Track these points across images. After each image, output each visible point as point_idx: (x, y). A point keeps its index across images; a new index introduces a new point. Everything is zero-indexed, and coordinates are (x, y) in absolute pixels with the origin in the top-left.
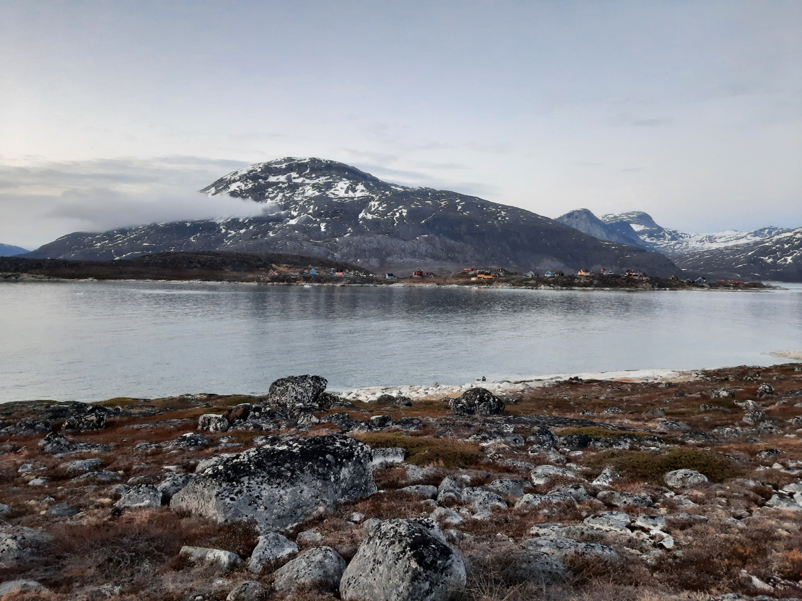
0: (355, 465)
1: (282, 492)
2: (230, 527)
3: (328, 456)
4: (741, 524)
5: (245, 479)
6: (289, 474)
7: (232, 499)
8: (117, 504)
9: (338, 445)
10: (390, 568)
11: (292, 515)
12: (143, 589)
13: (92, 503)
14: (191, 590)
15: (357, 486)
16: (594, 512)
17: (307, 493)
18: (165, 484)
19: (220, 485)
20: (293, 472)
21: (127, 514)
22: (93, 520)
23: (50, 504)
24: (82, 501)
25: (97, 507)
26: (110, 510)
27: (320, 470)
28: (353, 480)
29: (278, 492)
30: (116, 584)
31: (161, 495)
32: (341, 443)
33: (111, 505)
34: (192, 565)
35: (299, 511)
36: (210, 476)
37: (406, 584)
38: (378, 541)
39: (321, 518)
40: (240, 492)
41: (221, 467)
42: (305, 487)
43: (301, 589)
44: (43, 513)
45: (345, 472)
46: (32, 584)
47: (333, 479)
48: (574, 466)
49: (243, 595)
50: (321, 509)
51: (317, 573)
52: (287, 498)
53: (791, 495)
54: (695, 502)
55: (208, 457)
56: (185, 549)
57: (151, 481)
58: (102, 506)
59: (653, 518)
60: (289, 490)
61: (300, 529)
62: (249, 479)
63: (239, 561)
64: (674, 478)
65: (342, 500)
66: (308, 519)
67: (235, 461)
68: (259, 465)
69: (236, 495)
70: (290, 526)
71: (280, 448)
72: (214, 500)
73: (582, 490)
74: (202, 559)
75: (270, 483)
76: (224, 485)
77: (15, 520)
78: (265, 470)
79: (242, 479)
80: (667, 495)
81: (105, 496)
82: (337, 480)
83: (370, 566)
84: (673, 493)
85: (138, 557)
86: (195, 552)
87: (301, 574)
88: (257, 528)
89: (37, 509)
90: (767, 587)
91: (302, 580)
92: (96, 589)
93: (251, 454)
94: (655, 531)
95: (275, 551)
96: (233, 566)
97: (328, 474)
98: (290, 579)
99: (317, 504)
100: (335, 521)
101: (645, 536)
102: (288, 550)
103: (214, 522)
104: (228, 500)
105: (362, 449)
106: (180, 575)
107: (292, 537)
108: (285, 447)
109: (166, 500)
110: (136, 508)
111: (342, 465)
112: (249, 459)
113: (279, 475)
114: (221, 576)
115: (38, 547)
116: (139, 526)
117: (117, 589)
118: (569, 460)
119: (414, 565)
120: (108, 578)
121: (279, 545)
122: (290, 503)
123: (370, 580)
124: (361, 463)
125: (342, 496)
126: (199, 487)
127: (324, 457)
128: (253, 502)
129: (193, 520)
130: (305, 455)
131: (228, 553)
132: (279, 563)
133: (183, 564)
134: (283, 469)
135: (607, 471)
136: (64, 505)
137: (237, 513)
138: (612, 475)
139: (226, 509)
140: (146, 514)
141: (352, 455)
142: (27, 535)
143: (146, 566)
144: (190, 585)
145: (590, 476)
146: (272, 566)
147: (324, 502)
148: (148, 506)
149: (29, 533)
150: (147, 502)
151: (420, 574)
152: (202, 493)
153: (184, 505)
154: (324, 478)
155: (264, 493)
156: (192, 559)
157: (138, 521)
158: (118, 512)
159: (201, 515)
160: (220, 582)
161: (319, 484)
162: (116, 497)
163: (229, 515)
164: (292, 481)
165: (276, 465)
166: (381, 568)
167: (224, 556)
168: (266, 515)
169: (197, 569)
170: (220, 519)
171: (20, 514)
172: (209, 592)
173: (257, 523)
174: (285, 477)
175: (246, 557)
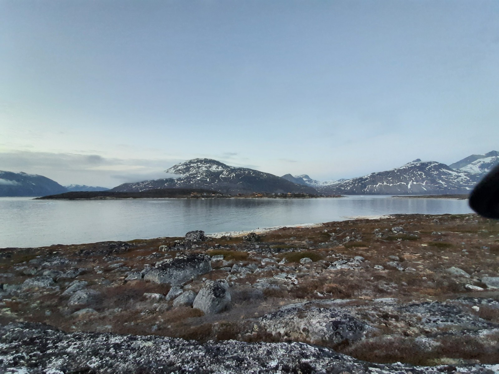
0: (204, 262)
1: (180, 272)
2: (162, 285)
3: (196, 260)
4: (318, 276)
5: (168, 269)
7: (163, 276)
8: (126, 279)
9: (199, 256)
10: (206, 297)
11: (183, 280)
12: (129, 309)
13: (117, 279)
14: (145, 308)
15: (205, 269)
16: (277, 274)
17: (188, 272)
18: (143, 271)
19: (160, 271)
20: (184, 266)
21: (129, 282)
22: (116, 285)
23: (103, 280)
24: (114, 279)
25: (119, 280)
26: (123, 281)
27: (193, 265)
28: (204, 267)
29: (179, 273)
30: (120, 308)
31: (141, 275)
32: (201, 255)
33: (124, 279)
34: (147, 299)
35: (185, 278)
36: (157, 268)
37: (211, 302)
38: (204, 289)
39: (192, 280)
40: (166, 273)
41: (160, 265)
42: (188, 271)
43: (181, 305)
44: (100, 284)
45: (201, 265)
46: (90, 310)
47: (197, 267)
48: (274, 258)
49: (161, 309)
50: (193, 277)
51: (186, 300)
52: (181, 274)
53: (335, 265)
54: (307, 268)
55: (159, 261)
56: (145, 294)
57: (138, 271)
58: (121, 280)
59: (293, 274)
60: (182, 272)
61: (185, 284)
63: (163, 297)
64: (302, 261)
65: (200, 274)
66: (188, 281)
67: (165, 263)
68: (173, 264)
69: (165, 274)
70: (182, 284)
71: (181, 258)
72: (157, 276)
73: (275, 266)
74: (150, 297)
75: (176, 270)
76: (161, 271)
77: (89, 287)
78: (175, 265)
80: (300, 266)
81: (122, 276)
82: (198, 267)
83: (201, 297)
84: (301, 266)
85: (129, 298)
86: (148, 295)
87: (181, 300)
88: (171, 285)
89: (98, 282)
90: (322, 295)
91: (181, 302)
92: (112, 310)
93: (171, 260)
94: (293, 279)
95: (175, 293)
96: (161, 299)
97: (195, 265)
98: (178, 302)
99: (192, 276)
100: (196, 281)
101: (290, 280)
102: (180, 292)
103: (157, 284)
104: (162, 276)
105: (207, 257)
106: (143, 303)
107: (182, 287)
108: (182, 258)
109: (143, 277)
110: (132, 280)
111: (200, 263)
112: (170, 262)
113: (180, 267)
114: (156, 303)
115: (94, 297)
117: (120, 310)
118: (274, 256)
119: (213, 296)
121: (176, 290)
122: (183, 276)
123: (201, 302)
124: (207, 261)
125: (200, 273)
126: (153, 272)
127: (194, 260)
128: (170, 276)
129: (150, 284)
130: (188, 260)
131: (159, 294)
132: (176, 297)
133: (144, 299)
134: (181, 265)
135: (284, 260)
136: (108, 280)
137: (165, 280)
138: (285, 261)
139: (161, 279)
140: (135, 282)
141: (204, 259)
142: (91, 292)
143: (132, 300)
144: (145, 306)
145: (279, 261)
146: (173, 298)
147: (194, 275)
149: (92, 292)
150: (136, 278)
151: (215, 299)
152: (154, 274)
153: (148, 278)
154: (194, 267)
155: (174, 273)
156: (147, 297)
157: (131, 285)
158: (126, 281)
159: (153, 281)
160: (155, 304)
161: (192, 269)
162: (126, 276)
163: (162, 281)
164: (184, 269)
165: (179, 264)
166: (204, 297)
167: (157, 296)
168: (175, 280)
169: (148, 301)
170: (159, 282)
171: (92, 285)
172: (151, 308)
173: (171, 283)
174: (181, 267)
175: (165, 295)
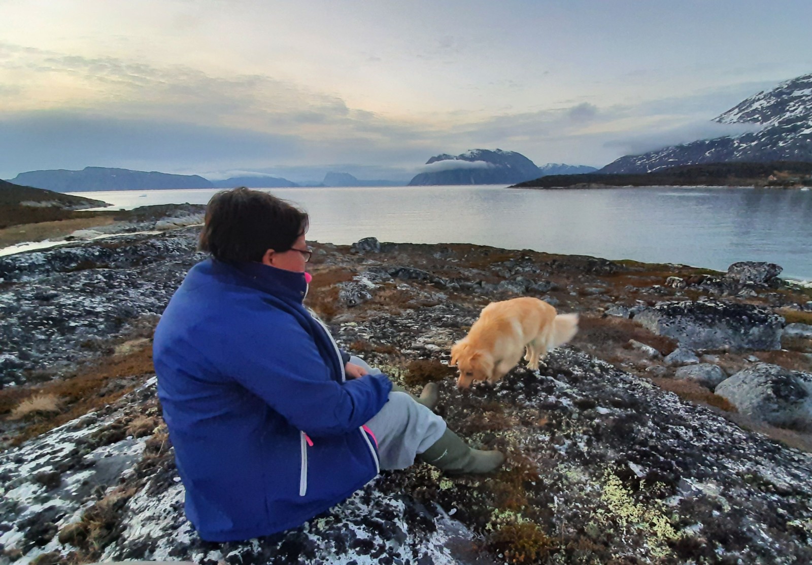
0: (766, 327)
1: (701, 329)
2: (662, 339)
3: (744, 317)
5: (679, 317)
6: (710, 321)
7: (667, 325)
8: (606, 312)
9: (756, 312)
11: (705, 344)
13: (595, 308)
14: (629, 359)
15: (762, 341)
17: (719, 334)
18: (633, 309)
19: (662, 316)
20: (713, 320)
21: (610, 318)
22: (592, 316)
23: (576, 304)
24: (591, 307)
25: (597, 311)
26: (602, 314)
27: (734, 324)
28: (760, 337)
29: (698, 329)
30: (594, 345)
31: (629, 313)
32: (759, 311)
33: (603, 312)
34: (633, 349)
35: (710, 343)
36: (658, 310)
39: (724, 351)
40: (673, 323)
41: (665, 307)
42: (719, 331)
43: (690, 380)
45: (755, 331)
47: (743, 331)
49: (654, 370)
50: (727, 347)
51: (703, 376)
52: (703, 334)
55: (663, 301)
56: (632, 341)
57: (626, 307)
58: (599, 311)
60: (706, 330)
61: (707, 353)
62: (681, 317)
63: (660, 356)
65: (746, 346)
66: (715, 349)
67: (675, 305)
68: (691, 311)
69: (671, 323)
70: (700, 349)
71: (709, 305)
72: (657, 322)
74: (639, 348)
75: (694, 322)
76: (665, 317)
78: (693, 314)
79: (677, 316)
81: (602, 307)
82: (746, 333)
85: (607, 337)
86: (636, 344)
87: (693, 373)
88: (678, 344)
91: (692, 376)
93: (688, 304)
95: (683, 358)
96: (655, 357)
97: (740, 327)
98: (685, 373)
99: (725, 343)
100: (733, 356)
102: (693, 361)
103: (654, 334)
104: (664, 325)
105: (776, 319)
106: (626, 351)
107: (698, 355)
108: (713, 305)
109: (632, 316)
110: (615, 316)
111: (754, 325)
112: (685, 307)
113: (703, 320)
114: (646, 359)
116: (613, 324)
117: (594, 347)
119: (769, 391)
120: (591, 342)
121: (686, 355)
122: (705, 337)
124: (771, 327)
125: (747, 344)
126: (650, 314)
127: (741, 317)
128: (680, 330)
129: (642, 330)
130: (726, 312)
131: (654, 350)
132: (683, 364)
133: (629, 347)
134: (706, 317)
137: (668, 333)
139: (662, 329)
140: (618, 321)
141: (765, 320)
143: (611, 342)
144: (629, 357)
146: (677, 365)
147: (730, 343)
148: (621, 317)
150: (621, 315)
151: (772, 398)
152: (651, 318)
153: (639, 321)
154: (736, 330)
155: (689, 327)
156: (634, 346)
157: (613, 322)
158: (605, 316)
159: (647, 329)
160: (645, 361)
161: (730, 332)
162: (607, 309)
163: (663, 333)
164: (711, 325)
165: (702, 313)
167: (651, 351)
168: (687, 339)
169: (635, 351)
170: (657, 333)
172: (638, 364)
173: (678, 341)
174: (707, 322)
175: (664, 355)
